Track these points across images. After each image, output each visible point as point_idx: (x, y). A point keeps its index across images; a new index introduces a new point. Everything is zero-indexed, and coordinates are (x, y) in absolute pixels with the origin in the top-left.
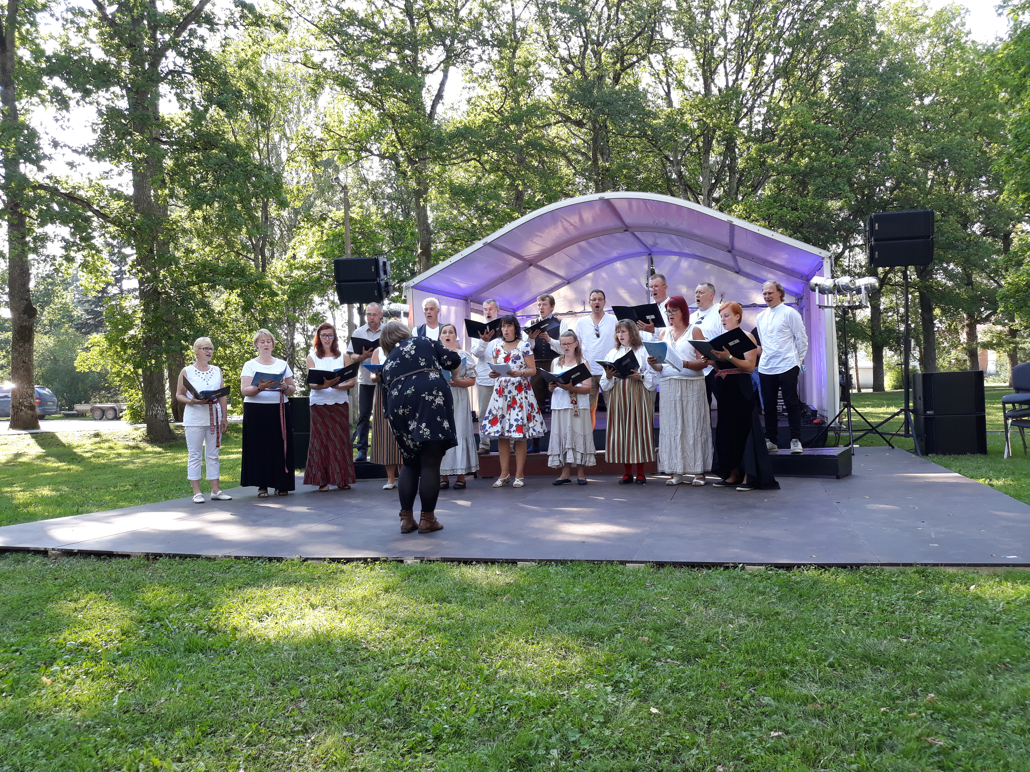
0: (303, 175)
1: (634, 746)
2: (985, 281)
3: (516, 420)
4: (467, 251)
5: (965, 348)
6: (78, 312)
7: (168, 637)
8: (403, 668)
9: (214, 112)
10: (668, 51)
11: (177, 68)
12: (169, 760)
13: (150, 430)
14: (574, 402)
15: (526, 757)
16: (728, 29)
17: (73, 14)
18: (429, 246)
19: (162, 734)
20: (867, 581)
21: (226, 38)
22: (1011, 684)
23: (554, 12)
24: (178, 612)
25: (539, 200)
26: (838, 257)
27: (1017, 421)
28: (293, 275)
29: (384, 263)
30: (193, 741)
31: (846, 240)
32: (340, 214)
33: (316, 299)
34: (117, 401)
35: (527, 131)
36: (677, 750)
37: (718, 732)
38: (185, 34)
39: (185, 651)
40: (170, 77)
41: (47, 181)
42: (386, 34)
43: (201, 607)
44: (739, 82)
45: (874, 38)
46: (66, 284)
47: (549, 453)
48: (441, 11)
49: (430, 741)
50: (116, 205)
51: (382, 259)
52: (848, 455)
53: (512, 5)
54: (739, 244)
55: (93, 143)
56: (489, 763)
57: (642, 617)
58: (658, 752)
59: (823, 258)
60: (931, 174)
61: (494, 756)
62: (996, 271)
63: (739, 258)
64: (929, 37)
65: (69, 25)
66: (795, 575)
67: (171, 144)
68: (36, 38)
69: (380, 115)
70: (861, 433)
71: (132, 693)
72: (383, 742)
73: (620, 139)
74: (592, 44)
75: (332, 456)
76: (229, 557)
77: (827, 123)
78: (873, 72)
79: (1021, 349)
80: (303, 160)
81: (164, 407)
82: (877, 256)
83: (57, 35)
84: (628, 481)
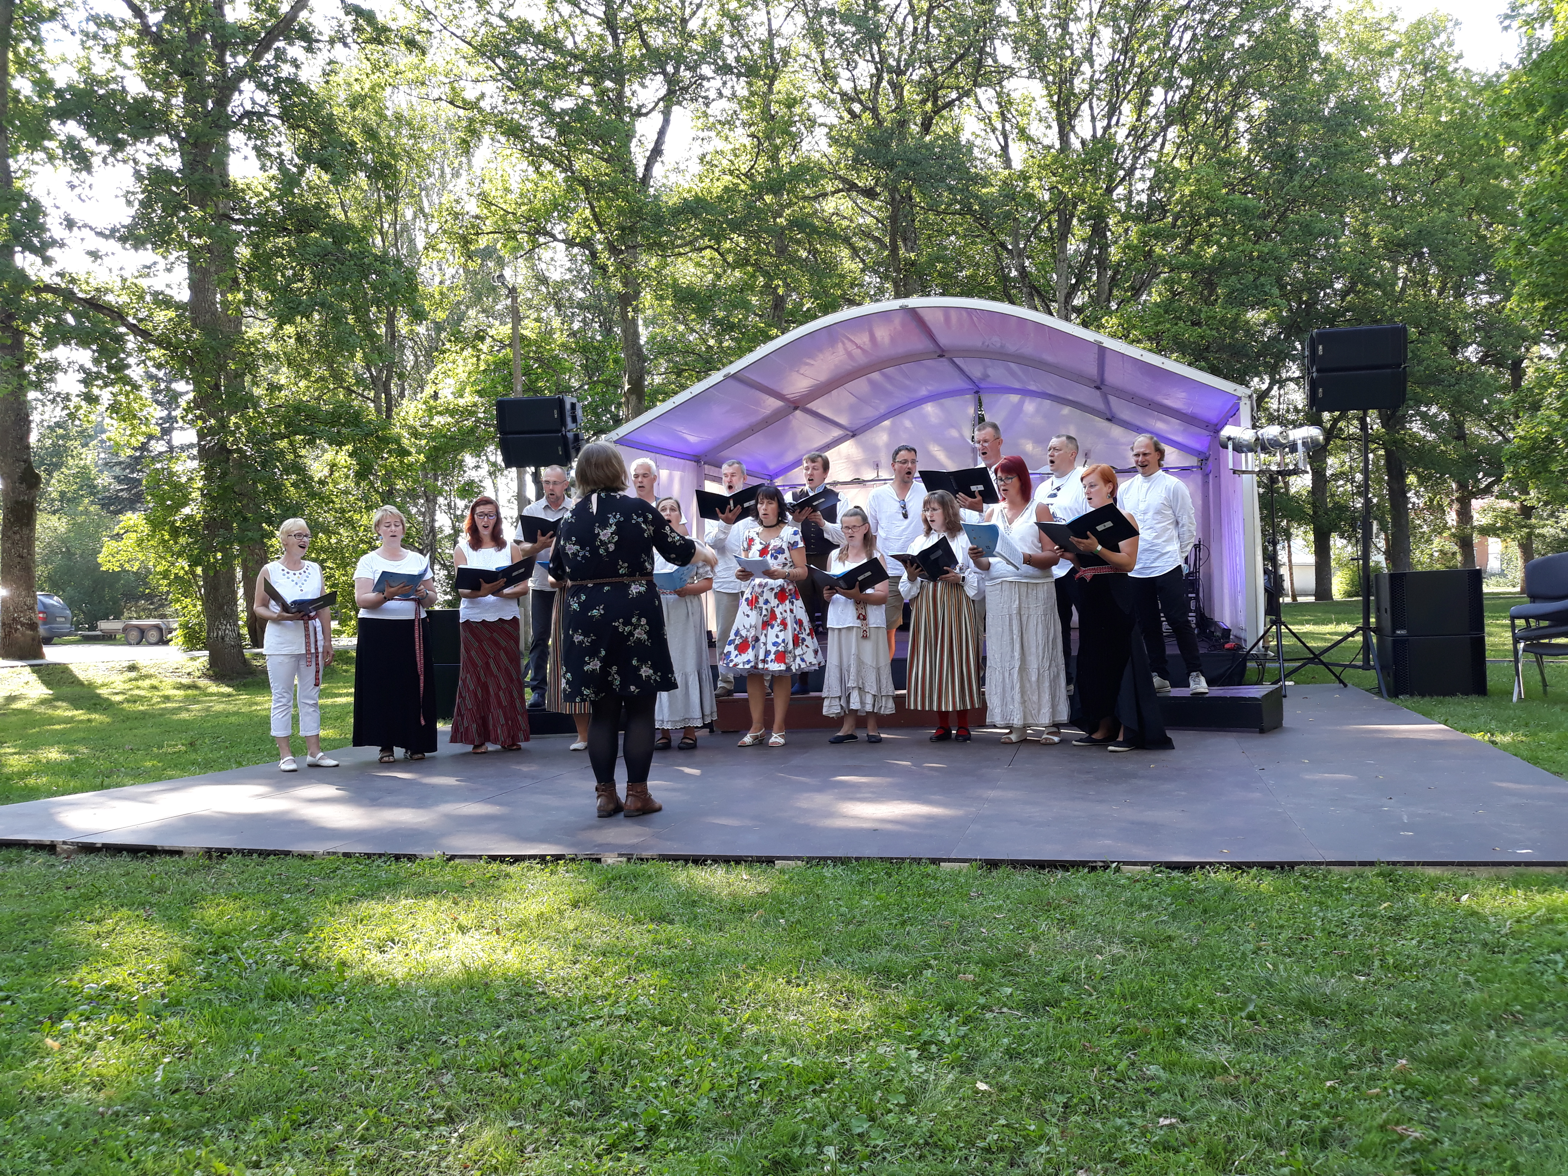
0: (450, 271)
1: (951, 1141)
2: (1485, 433)
3: (775, 644)
4: (698, 388)
5: (1453, 535)
6: (104, 480)
7: (240, 976)
8: (599, 1022)
9: (314, 174)
10: (1005, 83)
11: (257, 108)
12: (240, 1164)
13: (214, 661)
14: (863, 618)
15: (787, 1158)
16: (1095, 50)
17: (96, 24)
18: (641, 378)
19: (231, 1125)
20: (1306, 888)
21: (331, 62)
22: (1523, 1045)
23: (832, 23)
24: (256, 937)
25: (809, 310)
26: (1263, 396)
27: (1532, 645)
28: (434, 423)
29: (573, 406)
30: (278, 1136)
31: (1273, 370)
32: (505, 330)
33: (469, 460)
34: (163, 616)
35: (790, 204)
36: (1017, 1147)
37: (1079, 1119)
38: (269, 56)
39: (266, 998)
40: (246, 121)
41: (57, 280)
42: (576, 57)
43: (291, 930)
44: (1113, 130)
45: (1315, 64)
46: (85, 438)
47: (824, 694)
48: (661, 21)
49: (641, 1134)
50: (163, 316)
51: (569, 400)
52: (1277, 698)
53: (768, 13)
54: (1113, 377)
55: (128, 221)
56: (730, 1167)
57: (964, 944)
58: (988, 1150)
59: (1240, 398)
60: (1402, 270)
61: (739, 1156)
62: (1500, 418)
63: (1112, 398)
64: (1400, 63)
65: (90, 43)
66: (1196, 880)
67: (248, 223)
68: (41, 61)
69: (566, 180)
70: (1298, 664)
71: (183, 1063)
72: (569, 1136)
73: (931, 216)
74: (889, 72)
75: (493, 700)
76: (334, 853)
77: (1246, 193)
78: (1314, 116)
79: (1539, 535)
80: (450, 249)
81: (236, 624)
82: (1320, 395)
83: (71, 57)
84: (943, 737)
